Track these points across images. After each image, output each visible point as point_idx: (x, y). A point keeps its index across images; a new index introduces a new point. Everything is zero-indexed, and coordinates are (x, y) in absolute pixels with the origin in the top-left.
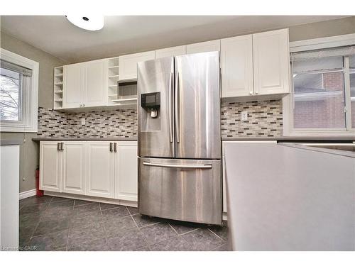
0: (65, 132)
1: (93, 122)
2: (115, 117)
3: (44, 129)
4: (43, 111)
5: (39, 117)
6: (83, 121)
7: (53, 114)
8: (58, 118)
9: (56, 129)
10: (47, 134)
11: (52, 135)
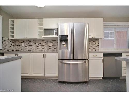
0: (14, 48)
1: (28, 45)
2: (39, 43)
3: (5, 47)
4: (4, 39)
5: (2, 42)
6: (23, 44)
7: (9, 41)
8: (11, 42)
9: (10, 48)
10: (6, 50)
11: (8, 50)
